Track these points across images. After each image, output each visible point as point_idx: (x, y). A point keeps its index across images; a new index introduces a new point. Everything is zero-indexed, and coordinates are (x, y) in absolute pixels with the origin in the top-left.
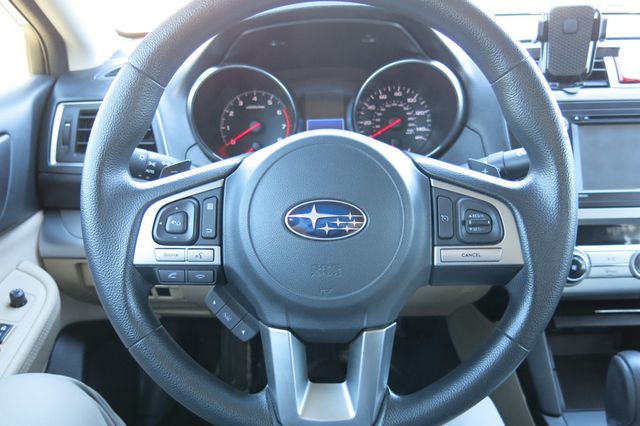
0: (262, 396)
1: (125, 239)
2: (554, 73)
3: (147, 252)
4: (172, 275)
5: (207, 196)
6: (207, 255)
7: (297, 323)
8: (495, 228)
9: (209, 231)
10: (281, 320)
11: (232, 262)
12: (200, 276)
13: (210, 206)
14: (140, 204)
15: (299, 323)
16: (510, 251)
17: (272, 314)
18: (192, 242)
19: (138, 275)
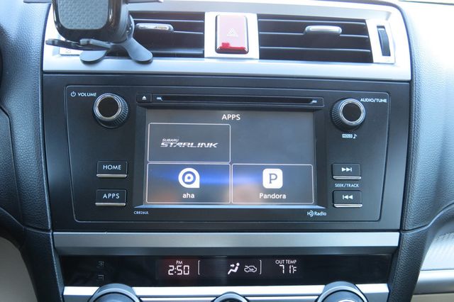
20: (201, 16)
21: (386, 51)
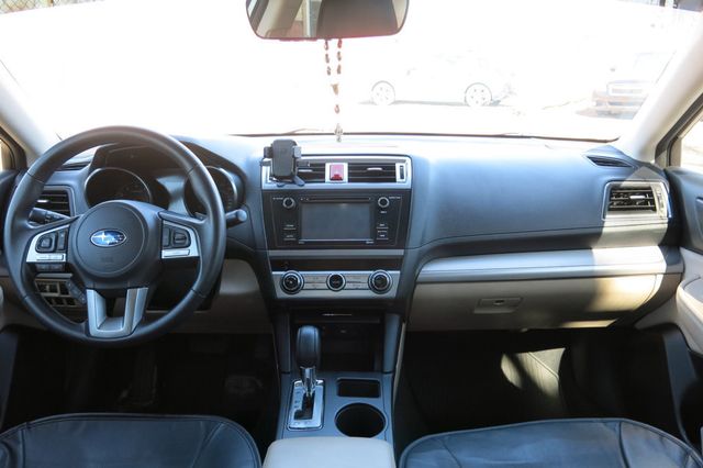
0: (83, 324)
1: (23, 250)
2: (276, 174)
3: (33, 256)
4: (44, 267)
5: (62, 231)
6: (59, 257)
7: (97, 287)
8: (187, 242)
9: (61, 246)
10: (92, 286)
11: (71, 261)
12: (57, 267)
13: (63, 236)
14: (33, 233)
15: (98, 286)
16: (193, 251)
17: (89, 283)
18: (53, 252)
19: (28, 268)
20: (324, 165)
21: (402, 177)
